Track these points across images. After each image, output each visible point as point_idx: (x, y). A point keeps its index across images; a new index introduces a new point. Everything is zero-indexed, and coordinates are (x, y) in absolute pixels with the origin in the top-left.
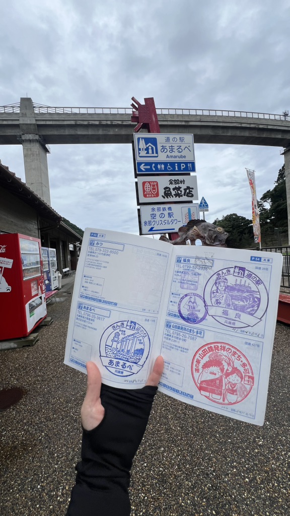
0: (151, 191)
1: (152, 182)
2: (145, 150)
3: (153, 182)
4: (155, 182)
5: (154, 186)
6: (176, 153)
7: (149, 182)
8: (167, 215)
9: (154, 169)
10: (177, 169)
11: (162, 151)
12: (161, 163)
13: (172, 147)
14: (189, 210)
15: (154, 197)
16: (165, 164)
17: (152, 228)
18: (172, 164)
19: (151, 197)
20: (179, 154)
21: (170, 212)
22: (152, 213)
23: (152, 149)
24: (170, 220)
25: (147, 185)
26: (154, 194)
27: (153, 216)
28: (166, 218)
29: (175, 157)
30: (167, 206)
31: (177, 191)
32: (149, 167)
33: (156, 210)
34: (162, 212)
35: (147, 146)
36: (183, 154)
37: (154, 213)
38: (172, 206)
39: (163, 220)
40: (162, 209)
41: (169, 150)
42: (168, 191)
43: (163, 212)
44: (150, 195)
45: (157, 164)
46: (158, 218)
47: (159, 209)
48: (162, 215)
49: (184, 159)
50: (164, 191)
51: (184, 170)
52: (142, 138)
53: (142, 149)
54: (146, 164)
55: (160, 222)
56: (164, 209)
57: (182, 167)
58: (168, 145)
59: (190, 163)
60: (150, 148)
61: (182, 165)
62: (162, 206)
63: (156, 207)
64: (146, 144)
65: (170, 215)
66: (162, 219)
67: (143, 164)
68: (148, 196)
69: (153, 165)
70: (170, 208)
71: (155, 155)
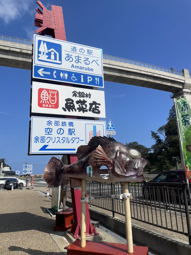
0: (48, 100)
1: (51, 90)
2: (47, 54)
3: (53, 90)
4: (55, 91)
5: (53, 95)
6: (82, 65)
7: (48, 90)
8: (66, 131)
9: (55, 77)
10: (82, 81)
11: (67, 59)
12: (64, 72)
13: (78, 57)
14: (95, 128)
15: (52, 107)
16: (70, 73)
17: (46, 146)
18: (78, 75)
19: (49, 107)
20: (86, 66)
21: (71, 127)
22: (47, 127)
23: (55, 55)
24: (70, 137)
25: (44, 93)
26: (52, 105)
27: (49, 131)
28: (66, 134)
29: (81, 68)
30: (67, 121)
31: (82, 105)
32: (49, 73)
33: (53, 124)
34: (60, 127)
35: (49, 51)
36: (90, 66)
37: (50, 127)
38: (75, 121)
39: (61, 137)
40: (61, 123)
41: (74, 60)
42: (70, 103)
43: (62, 127)
44: (47, 105)
45: (59, 72)
46: (54, 134)
47: (57, 124)
48: (60, 131)
49: (91, 72)
50: (65, 102)
51: (90, 83)
52: (44, 42)
53: (42, 53)
54: (46, 69)
55: (57, 140)
56: (64, 124)
57: (89, 80)
58: (74, 55)
59: (97, 77)
60: (52, 53)
61: (88, 77)
62: (61, 120)
63: (53, 120)
64: (48, 49)
65: (71, 132)
66: (59, 136)
67: (42, 69)
68: (44, 105)
69: (55, 72)
70: (71, 124)
71: (58, 61)
